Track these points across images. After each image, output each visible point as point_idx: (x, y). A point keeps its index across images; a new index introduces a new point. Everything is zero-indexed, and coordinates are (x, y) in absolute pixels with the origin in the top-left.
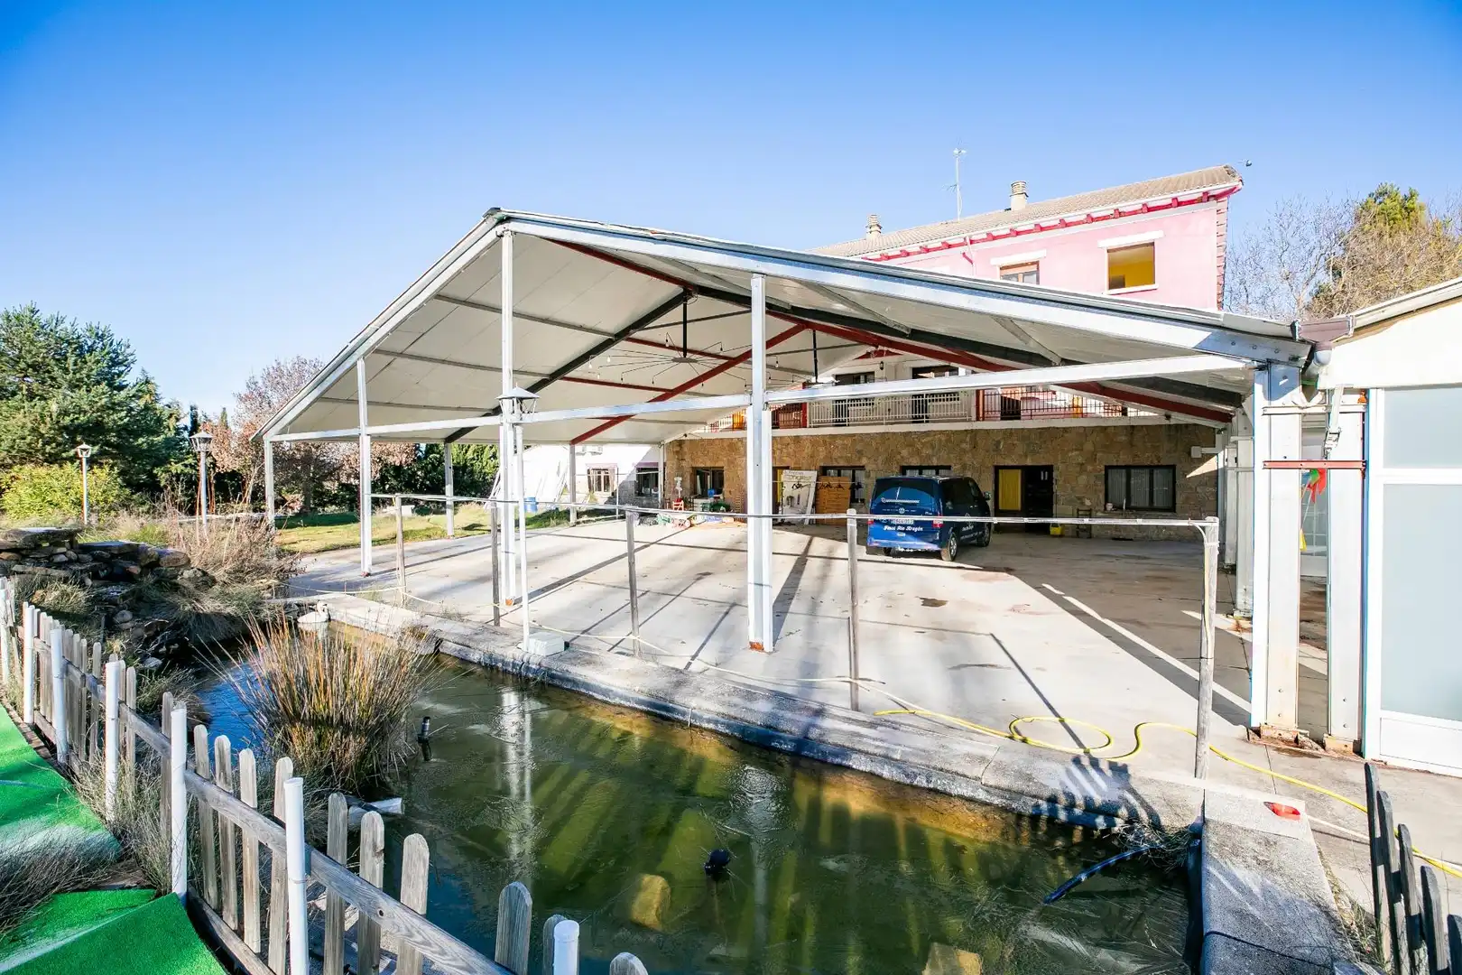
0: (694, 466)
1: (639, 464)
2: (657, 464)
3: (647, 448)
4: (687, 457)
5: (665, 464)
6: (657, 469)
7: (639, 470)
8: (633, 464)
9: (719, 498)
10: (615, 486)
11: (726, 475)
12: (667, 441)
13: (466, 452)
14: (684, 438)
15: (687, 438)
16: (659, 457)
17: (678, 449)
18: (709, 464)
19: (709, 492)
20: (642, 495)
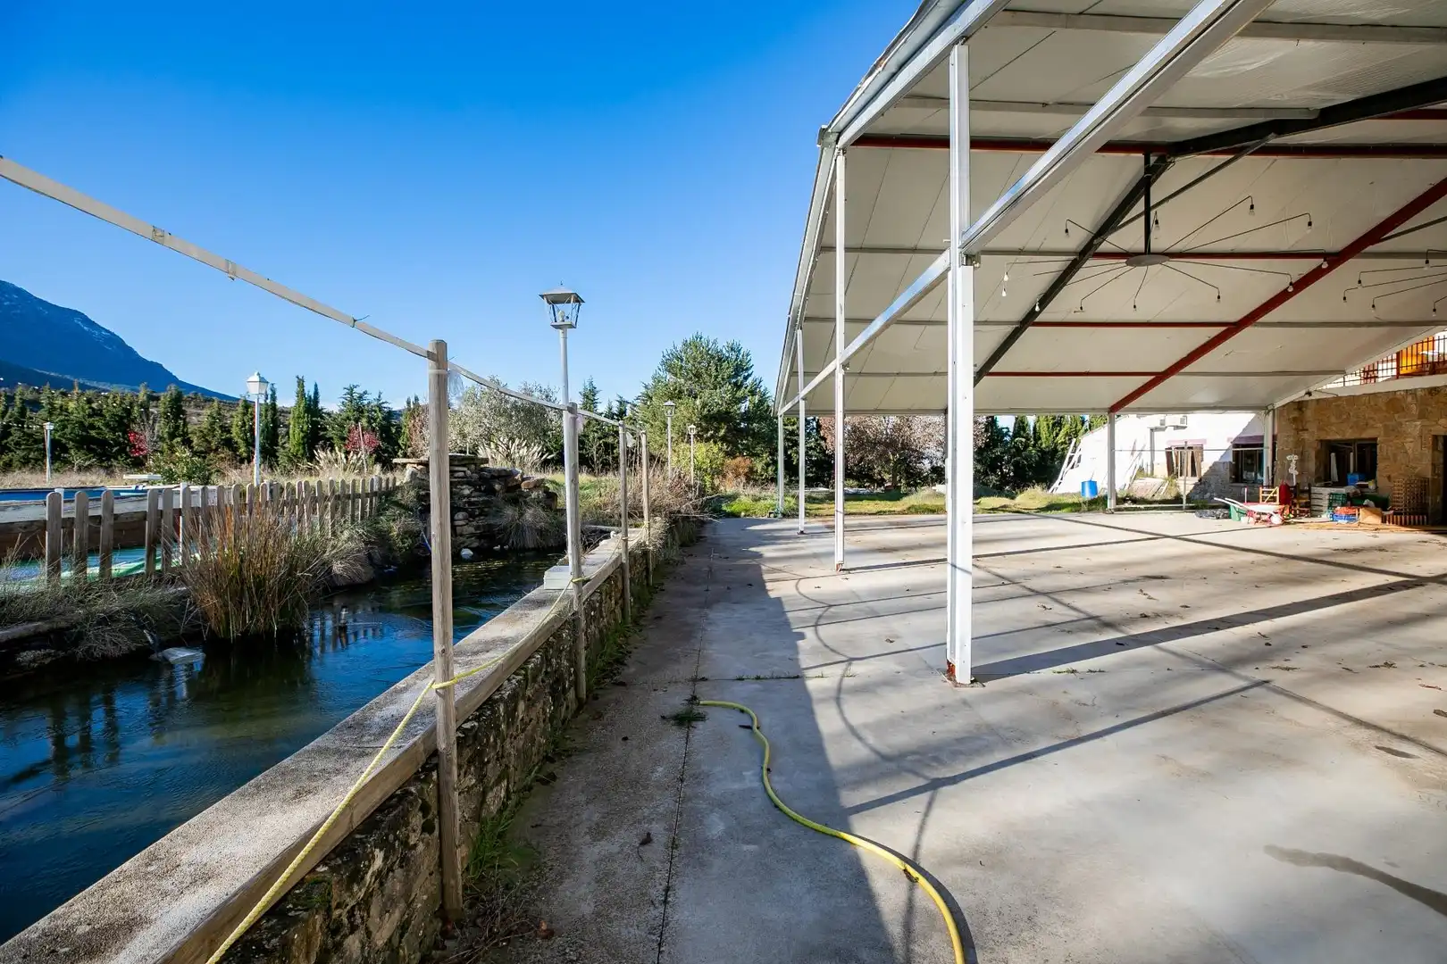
0: (1322, 438)
1: (1238, 438)
2: (1262, 438)
3: (1247, 417)
4: (1312, 427)
5: (1274, 437)
6: (1262, 445)
7: (1236, 446)
8: (1228, 440)
9: (1367, 486)
10: (1204, 468)
11: (1382, 451)
12: (1278, 404)
13: (1057, 435)
14: (1307, 398)
15: (1311, 398)
16: (1266, 429)
17: (1296, 414)
18: (1349, 434)
19: (1349, 477)
20: (1243, 481)
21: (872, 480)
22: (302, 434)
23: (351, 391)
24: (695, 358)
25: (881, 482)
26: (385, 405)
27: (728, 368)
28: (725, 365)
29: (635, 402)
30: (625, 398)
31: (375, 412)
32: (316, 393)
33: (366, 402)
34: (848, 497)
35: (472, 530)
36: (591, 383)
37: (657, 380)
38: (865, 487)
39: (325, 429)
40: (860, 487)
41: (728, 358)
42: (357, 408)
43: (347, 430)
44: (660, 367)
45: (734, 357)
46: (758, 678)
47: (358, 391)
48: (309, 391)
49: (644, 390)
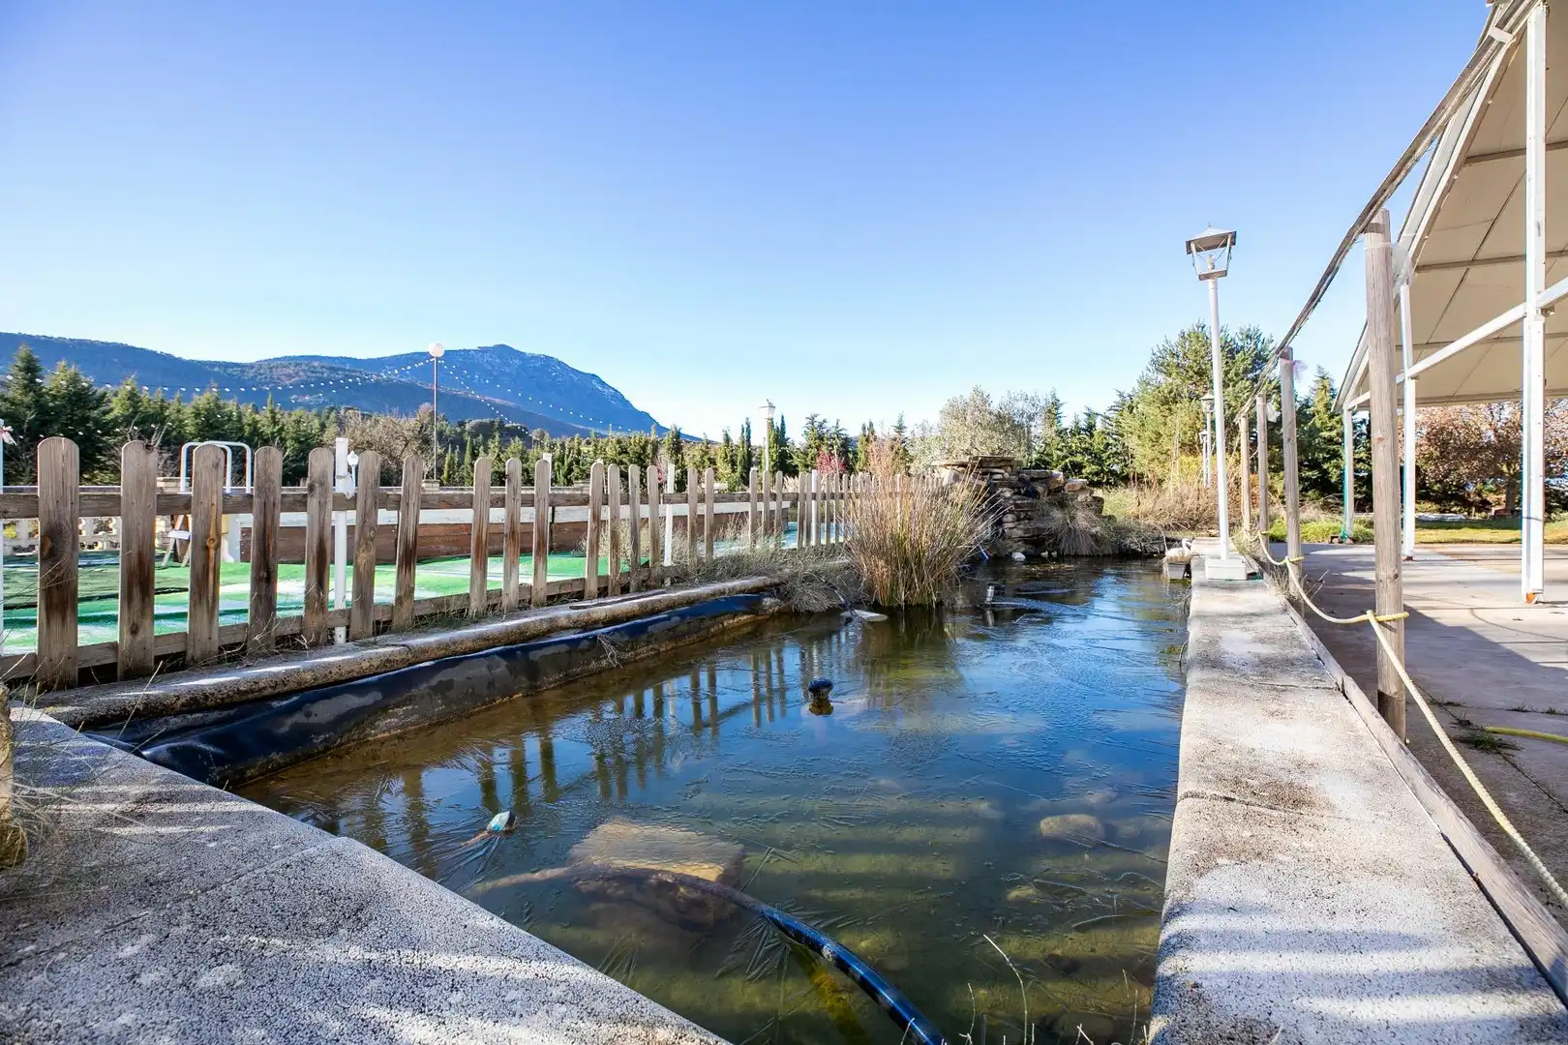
21: (1465, 503)
22: (772, 463)
23: (812, 420)
24: (1196, 352)
25: (1484, 505)
26: (842, 432)
27: (1243, 360)
28: (1239, 357)
29: (1107, 414)
30: (1095, 410)
31: (834, 439)
32: (783, 424)
33: (825, 430)
34: (1421, 524)
35: (1020, 533)
36: (1054, 396)
37: (1145, 383)
38: (1455, 512)
39: (791, 458)
40: (1443, 512)
41: (1242, 347)
42: (819, 437)
43: (810, 457)
44: (1150, 367)
45: (1252, 346)
46: (1551, 712)
47: (819, 419)
48: (778, 423)
49: (1118, 399)
